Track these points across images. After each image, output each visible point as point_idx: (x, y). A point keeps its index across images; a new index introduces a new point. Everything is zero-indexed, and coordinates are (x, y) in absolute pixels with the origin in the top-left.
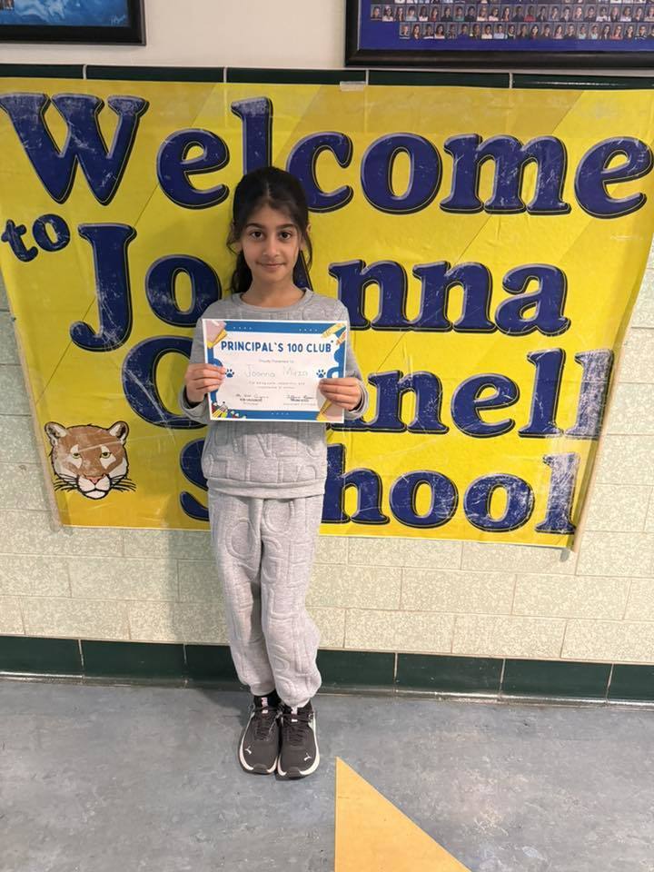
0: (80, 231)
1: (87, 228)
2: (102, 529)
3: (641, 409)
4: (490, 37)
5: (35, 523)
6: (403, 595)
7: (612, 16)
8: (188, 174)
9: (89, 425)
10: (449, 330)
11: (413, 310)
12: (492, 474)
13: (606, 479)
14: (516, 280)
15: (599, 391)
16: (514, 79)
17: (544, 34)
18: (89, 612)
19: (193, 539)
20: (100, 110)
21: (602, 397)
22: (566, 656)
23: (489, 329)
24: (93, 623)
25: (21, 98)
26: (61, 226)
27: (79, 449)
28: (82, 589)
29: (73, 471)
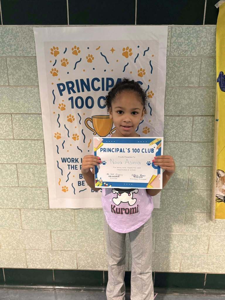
28: (214, 250)
29: (223, 192)
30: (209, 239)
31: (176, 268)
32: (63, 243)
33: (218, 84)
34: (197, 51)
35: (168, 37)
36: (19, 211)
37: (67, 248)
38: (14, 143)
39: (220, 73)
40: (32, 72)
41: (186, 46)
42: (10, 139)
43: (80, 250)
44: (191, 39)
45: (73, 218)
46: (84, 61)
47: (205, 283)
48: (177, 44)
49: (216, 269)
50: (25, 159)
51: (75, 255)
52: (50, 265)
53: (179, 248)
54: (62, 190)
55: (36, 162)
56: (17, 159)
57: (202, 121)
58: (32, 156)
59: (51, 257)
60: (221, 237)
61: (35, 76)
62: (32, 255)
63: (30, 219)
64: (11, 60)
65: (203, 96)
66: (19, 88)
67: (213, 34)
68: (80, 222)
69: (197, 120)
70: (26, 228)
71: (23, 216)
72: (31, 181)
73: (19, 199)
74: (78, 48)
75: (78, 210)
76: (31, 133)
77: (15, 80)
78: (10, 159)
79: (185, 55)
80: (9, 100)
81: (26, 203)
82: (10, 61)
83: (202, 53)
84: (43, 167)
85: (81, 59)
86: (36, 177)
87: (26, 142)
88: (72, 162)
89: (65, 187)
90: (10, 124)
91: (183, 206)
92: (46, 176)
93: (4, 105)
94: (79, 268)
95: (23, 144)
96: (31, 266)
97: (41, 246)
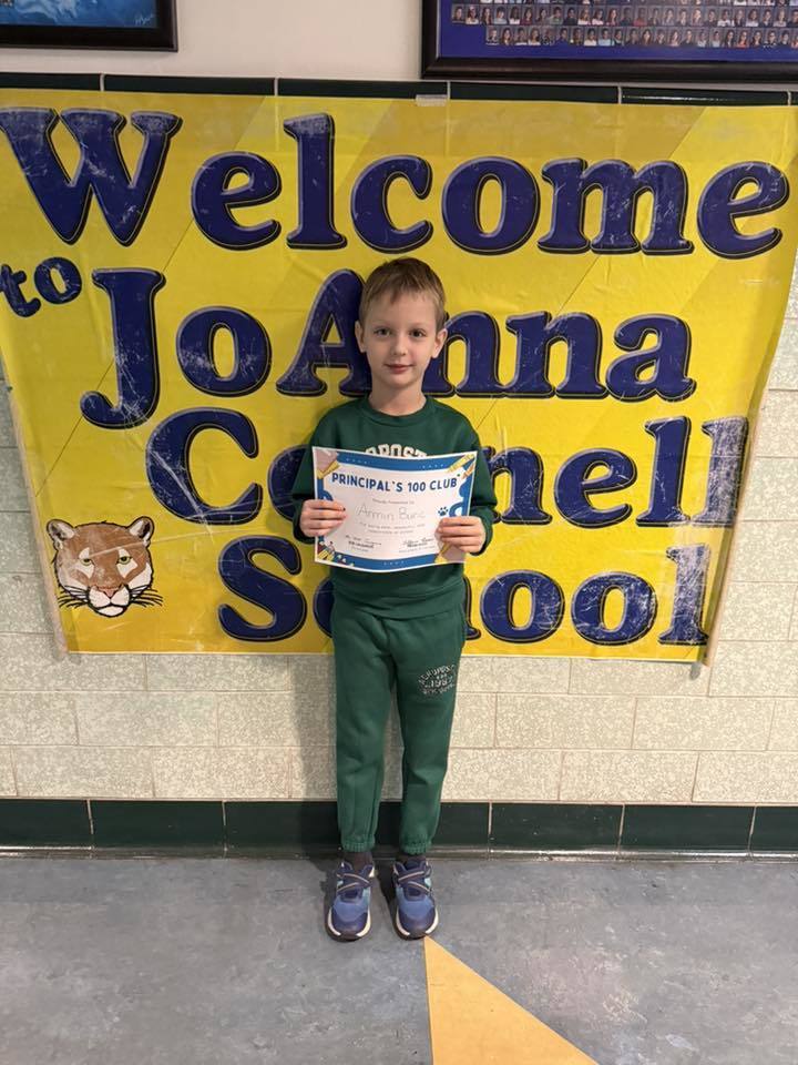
0: (94, 278)
1: (104, 274)
2: (119, 656)
3: (782, 489)
4: (594, 43)
5: (32, 649)
6: (499, 728)
7: (736, 20)
8: (230, 207)
9: (103, 523)
10: (550, 396)
11: (507, 371)
12: (605, 572)
13: (743, 575)
14: (631, 334)
15: (731, 468)
16: (623, 93)
17: (657, 41)
18: (101, 765)
19: (236, 665)
20: (120, 129)
21: (735, 475)
22: (699, 799)
23: (599, 393)
24: (106, 778)
25: (21, 114)
26: (71, 273)
27: (90, 553)
28: (92, 735)
29: (82, 581)
30: (72, 707)
31: (5, 785)
49: (111, 788)
60: (104, 700)
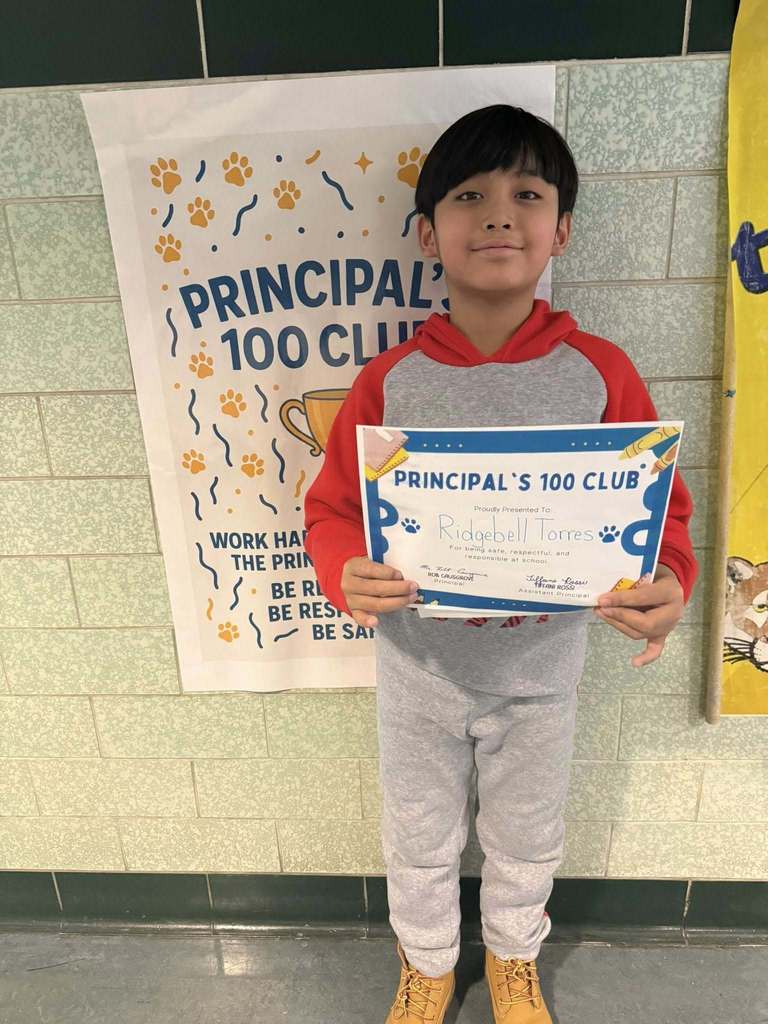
5: (664, 713)
24: (719, 857)
28: (716, 810)
29: (749, 631)
31: (593, 866)
32: (233, 796)
33: (734, 265)
34: (661, 153)
35: (558, 104)
36: (88, 702)
37: (247, 811)
38: (54, 489)
39: (742, 227)
40: (95, 252)
41: (621, 136)
42: (38, 478)
43: (287, 815)
44: (641, 109)
45: (260, 720)
46: (268, 203)
47: (686, 909)
48: (588, 130)
49: (723, 868)
50: (95, 541)
51: (273, 830)
52: (197, 862)
53: (602, 806)
54: (221, 635)
55: (128, 549)
56: (67, 539)
57: (680, 398)
58: (116, 531)
59: (198, 837)
60: (741, 770)
61: (106, 263)
62: (137, 832)
63: (123, 725)
64: (19, 212)
65: (682, 311)
66: (54, 306)
67: (716, 87)
68: (283, 731)
69: (662, 395)
70: (114, 755)
71: (101, 717)
72: (117, 611)
73: (85, 665)
74: (244, 161)
75: (275, 696)
76: (107, 457)
77: (38, 281)
78: (45, 542)
79: (618, 168)
80: (26, 349)
81: (108, 677)
82: (18, 217)
83: (679, 158)
84: (154, 565)
85: (255, 197)
86: (134, 596)
87: (92, 485)
88: (246, 547)
89: (228, 625)
90: (36, 427)
91: (616, 676)
92: (166, 594)
93: (12, 366)
94: (287, 870)
95: (83, 490)
96: (139, 865)
97: (164, 805)
